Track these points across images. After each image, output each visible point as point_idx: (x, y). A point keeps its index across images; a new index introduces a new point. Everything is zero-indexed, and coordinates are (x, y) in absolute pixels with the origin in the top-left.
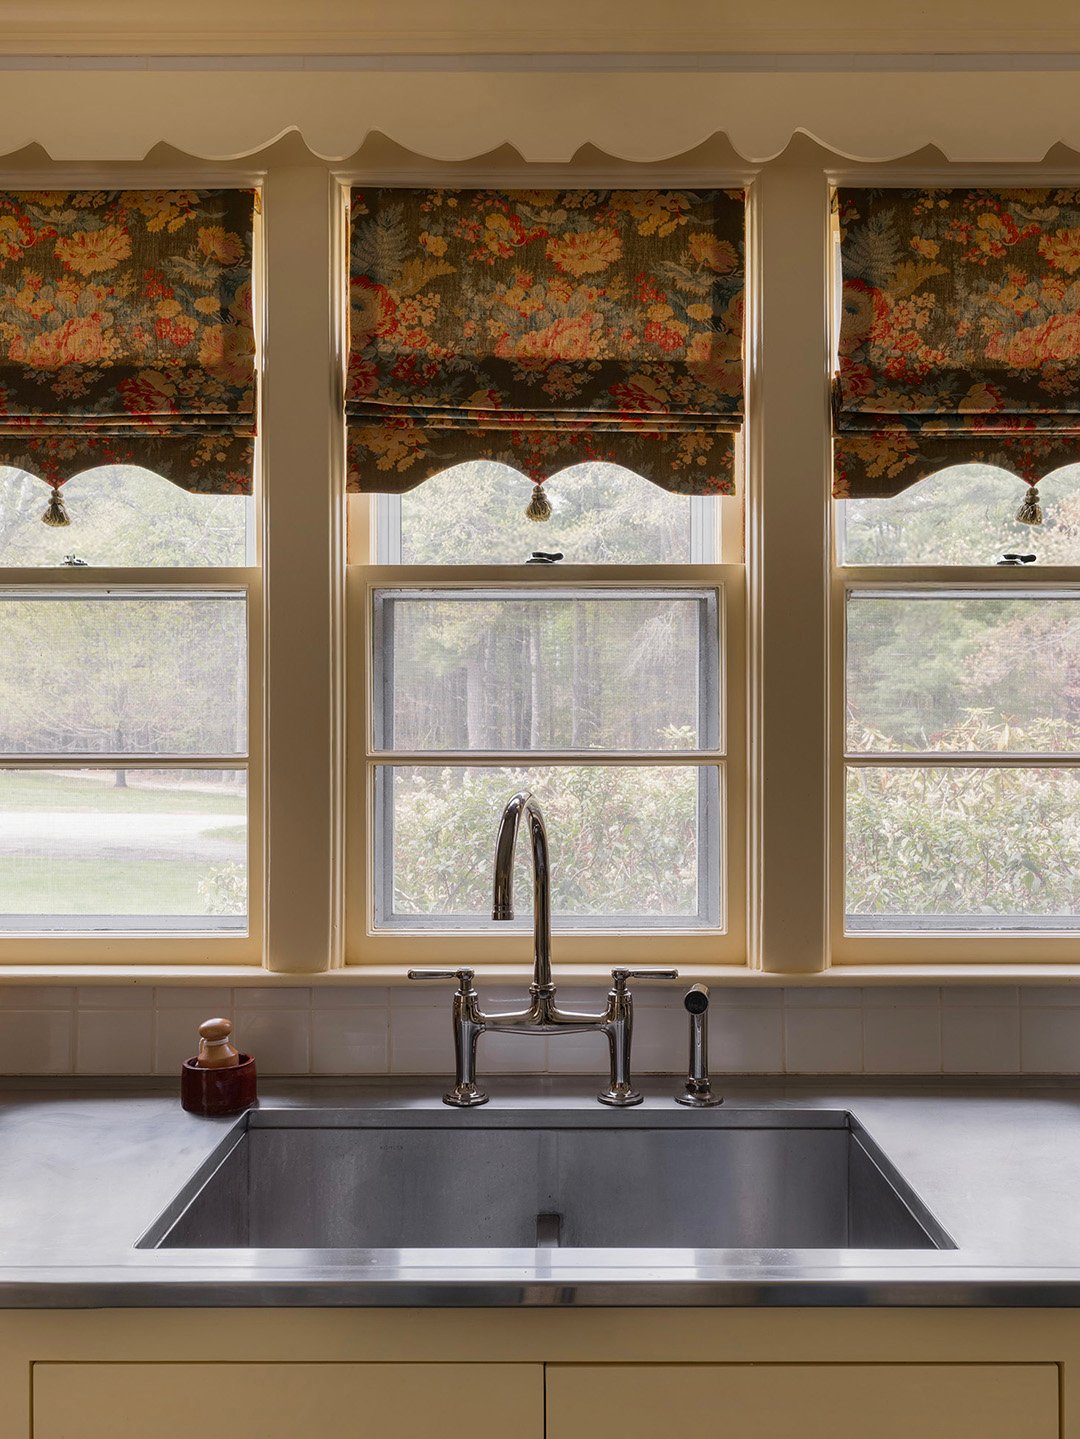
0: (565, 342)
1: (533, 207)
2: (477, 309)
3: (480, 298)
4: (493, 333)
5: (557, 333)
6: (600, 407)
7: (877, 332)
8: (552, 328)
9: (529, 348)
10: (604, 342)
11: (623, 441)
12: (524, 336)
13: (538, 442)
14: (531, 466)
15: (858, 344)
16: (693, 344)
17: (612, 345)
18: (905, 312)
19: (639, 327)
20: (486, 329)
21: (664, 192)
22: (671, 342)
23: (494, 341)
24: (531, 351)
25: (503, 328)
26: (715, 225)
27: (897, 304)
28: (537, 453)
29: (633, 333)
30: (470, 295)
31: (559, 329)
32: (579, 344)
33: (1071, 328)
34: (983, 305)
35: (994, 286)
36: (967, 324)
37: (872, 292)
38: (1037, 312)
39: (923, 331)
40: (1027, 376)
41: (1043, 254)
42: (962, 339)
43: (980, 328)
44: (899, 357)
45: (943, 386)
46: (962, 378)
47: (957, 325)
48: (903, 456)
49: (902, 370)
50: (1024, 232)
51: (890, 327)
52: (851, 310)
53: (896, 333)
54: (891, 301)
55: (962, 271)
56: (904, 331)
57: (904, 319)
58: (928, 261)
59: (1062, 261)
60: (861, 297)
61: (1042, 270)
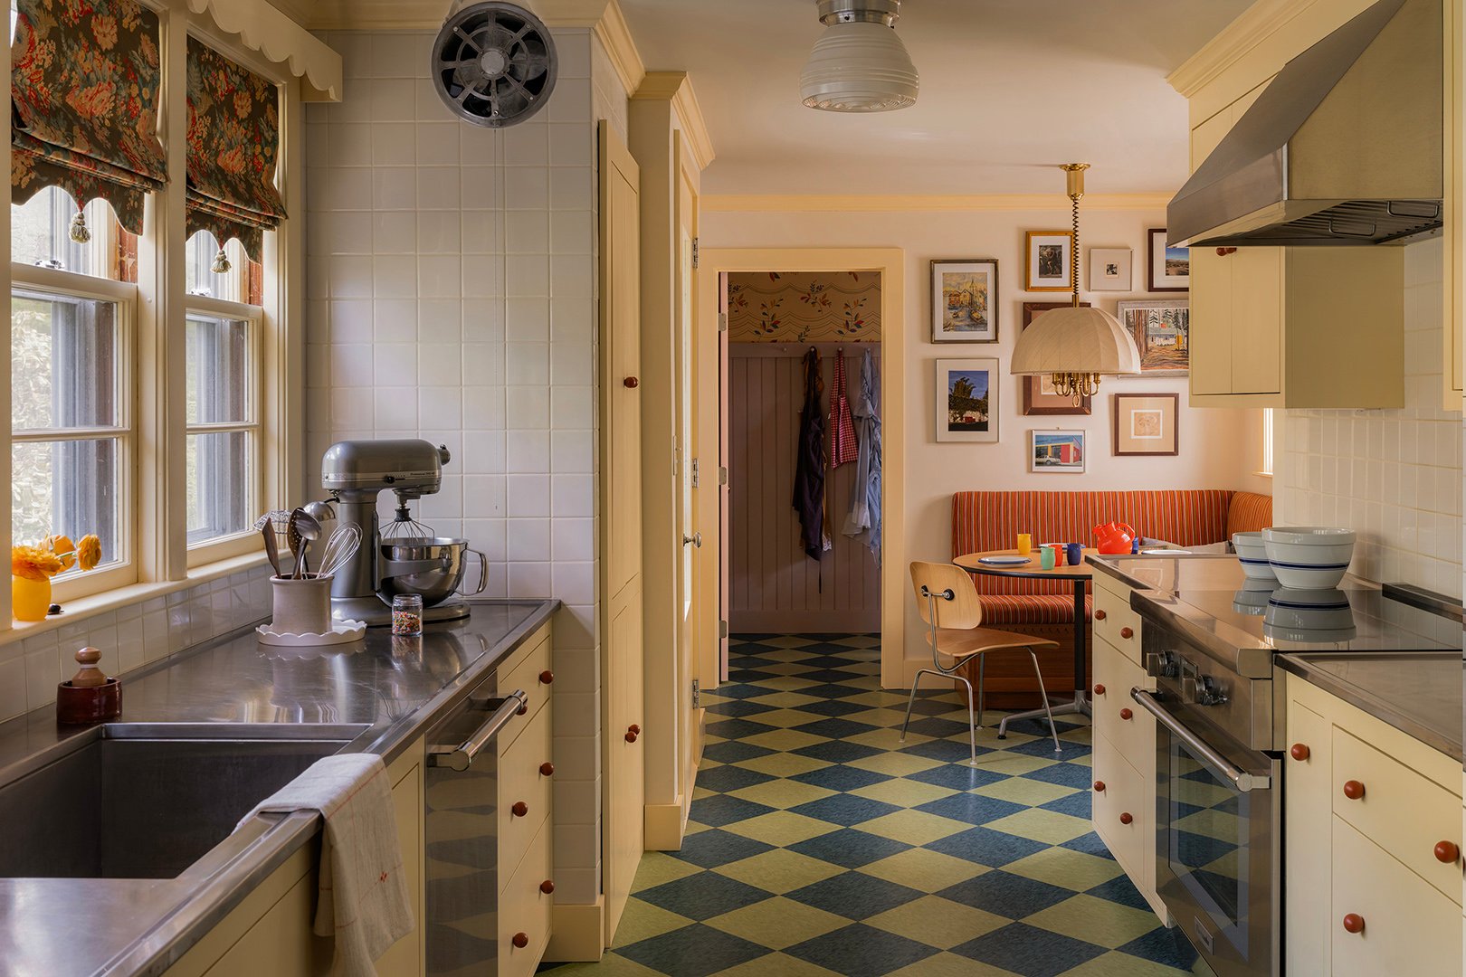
18: (42, 52)
27: (39, 44)
33: (105, 95)
34: (73, 60)
35: (76, 47)
36: (66, 73)
37: (30, 29)
38: (92, 75)
39: (46, 70)
40: (88, 125)
41: (93, 30)
42: (60, 84)
43: (71, 78)
44: (30, 86)
45: (61, 122)
46: (66, 118)
47: (61, 71)
48: (28, 171)
49: (36, 99)
50: (86, 8)
51: (32, 60)
52: (18, 38)
53: (33, 66)
54: (37, 41)
55: (62, 28)
56: (38, 66)
57: (39, 57)
58: (48, 11)
59: (100, 39)
60: (25, 30)
61: (93, 44)
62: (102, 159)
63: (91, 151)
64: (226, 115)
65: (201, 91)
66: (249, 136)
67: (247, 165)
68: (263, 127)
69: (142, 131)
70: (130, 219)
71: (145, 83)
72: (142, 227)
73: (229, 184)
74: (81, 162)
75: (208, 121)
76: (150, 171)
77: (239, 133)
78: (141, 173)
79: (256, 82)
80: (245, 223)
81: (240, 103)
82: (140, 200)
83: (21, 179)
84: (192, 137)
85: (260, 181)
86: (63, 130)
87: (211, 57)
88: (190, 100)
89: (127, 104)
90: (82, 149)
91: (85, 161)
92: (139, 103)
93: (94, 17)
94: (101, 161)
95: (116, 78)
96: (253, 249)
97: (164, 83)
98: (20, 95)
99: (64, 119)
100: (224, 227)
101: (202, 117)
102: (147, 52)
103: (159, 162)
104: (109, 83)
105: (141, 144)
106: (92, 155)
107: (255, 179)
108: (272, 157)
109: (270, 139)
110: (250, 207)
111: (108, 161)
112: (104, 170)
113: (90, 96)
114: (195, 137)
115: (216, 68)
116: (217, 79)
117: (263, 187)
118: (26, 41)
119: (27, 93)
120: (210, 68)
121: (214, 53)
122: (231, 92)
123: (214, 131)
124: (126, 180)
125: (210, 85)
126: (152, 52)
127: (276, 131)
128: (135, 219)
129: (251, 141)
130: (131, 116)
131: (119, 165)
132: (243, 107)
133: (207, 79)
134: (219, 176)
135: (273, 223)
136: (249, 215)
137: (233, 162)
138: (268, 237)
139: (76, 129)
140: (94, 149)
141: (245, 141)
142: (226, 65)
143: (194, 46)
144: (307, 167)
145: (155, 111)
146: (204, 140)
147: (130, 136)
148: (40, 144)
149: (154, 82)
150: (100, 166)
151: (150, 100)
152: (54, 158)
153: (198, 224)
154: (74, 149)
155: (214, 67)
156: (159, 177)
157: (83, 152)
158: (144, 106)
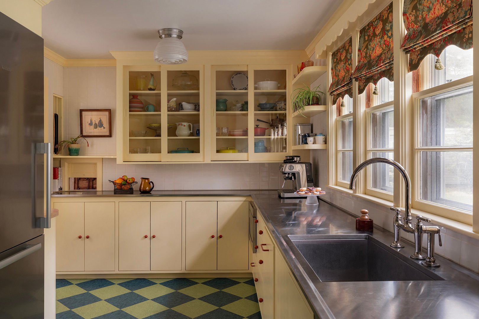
0: (437, 10)
5: (435, 9)
9: (432, 16)
10: (444, 6)
12: (430, 13)
14: (436, 53)
20: (423, 15)
23: (425, 18)
25: (426, 13)
28: (437, 48)
32: (440, 10)
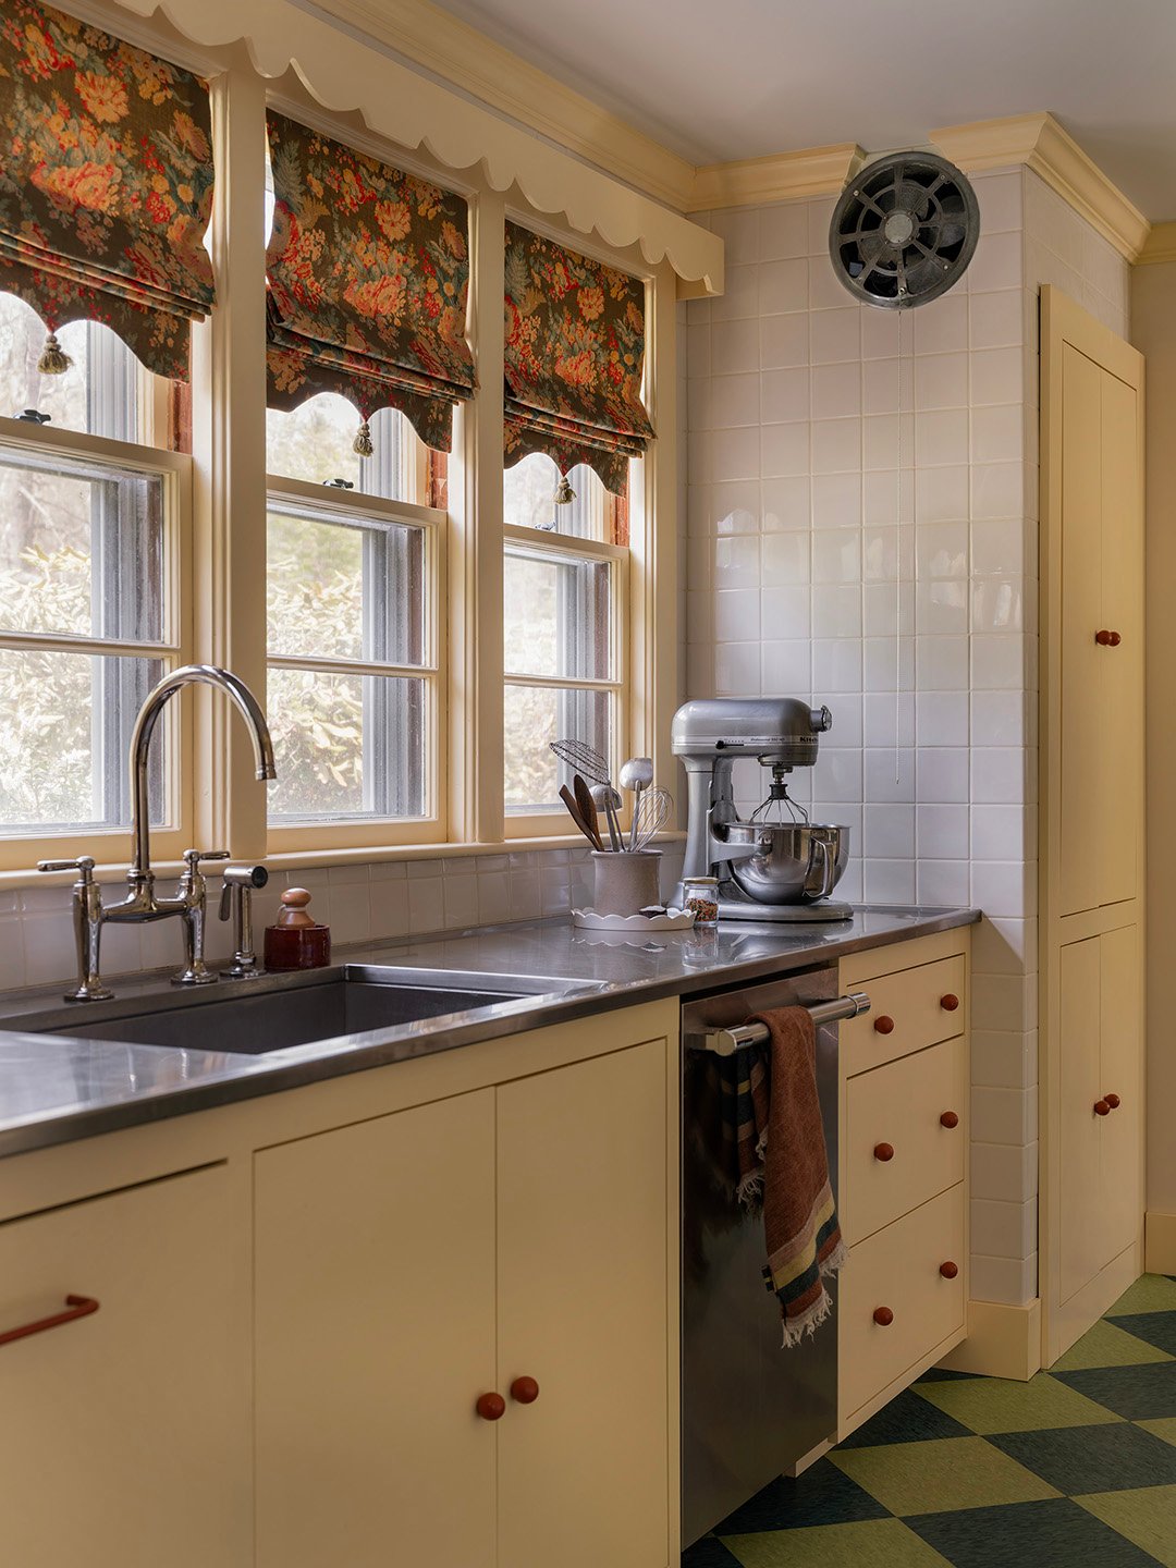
0: (87, 188)
1: (62, 31)
2: (24, 124)
3: (28, 114)
4: (35, 158)
5: (83, 175)
6: (124, 271)
7: (289, 255)
8: (81, 169)
9: (57, 183)
10: (117, 198)
11: (117, 305)
12: (57, 169)
13: (55, 287)
14: (48, 312)
15: (276, 262)
16: (175, 223)
17: (120, 204)
18: (307, 242)
19: (145, 194)
20: (30, 151)
21: (155, 58)
22: (162, 215)
23: (34, 166)
24: (58, 187)
25: (42, 155)
26: (192, 108)
27: (304, 234)
28: (55, 299)
29: (139, 198)
30: (21, 107)
31: (87, 173)
32: (97, 194)
33: (392, 290)
34: (348, 252)
35: (354, 237)
36: (339, 266)
37: (291, 217)
38: (375, 269)
39: (314, 264)
40: (370, 324)
41: (377, 219)
42: (334, 278)
43: (346, 272)
44: (297, 282)
45: (331, 319)
46: (338, 314)
47: (334, 265)
48: (297, 376)
49: (302, 295)
50: (368, 195)
51: (296, 252)
52: (277, 228)
53: (299, 259)
54: (300, 230)
55: (336, 216)
56: (304, 259)
57: (305, 249)
58: (318, 199)
59: (386, 229)
60: (284, 219)
61: (377, 233)
62: (384, 359)
63: (369, 350)
64: (567, 315)
65: (526, 287)
66: (600, 340)
67: (598, 374)
68: (621, 329)
69: (445, 331)
70: (433, 432)
71: (446, 277)
72: (450, 444)
73: (568, 395)
74: (359, 363)
75: (537, 321)
76: (449, 375)
77: (586, 336)
78: (438, 376)
79: (611, 276)
80: (596, 445)
81: (586, 302)
82: (447, 412)
83: (288, 384)
84: (516, 342)
85: (619, 394)
86: (334, 327)
87: (544, 248)
88: (508, 298)
89: (423, 301)
90: (356, 346)
91: (363, 362)
92: (439, 300)
93: (378, 205)
94: (385, 363)
95: (408, 271)
96: (614, 479)
97: (474, 277)
98: (282, 289)
99: (336, 316)
100: (569, 451)
101: (529, 318)
102: (451, 242)
103: (465, 365)
104: (398, 277)
105: (443, 346)
106: (370, 354)
107: (613, 393)
108: (635, 366)
109: (631, 345)
110: (597, 422)
111: (393, 362)
112: (389, 372)
113: (372, 291)
114: (520, 341)
115: (552, 260)
116: (552, 273)
117: (622, 402)
118: (287, 231)
119: (292, 288)
120: (543, 261)
121: (549, 244)
122: (574, 289)
123: (547, 334)
124: (419, 386)
125: (543, 280)
126: (458, 243)
127: (640, 334)
128: (439, 434)
129: (605, 346)
130: (430, 314)
131: (408, 366)
132: (593, 306)
133: (539, 273)
134: (556, 387)
135: (638, 445)
136: (598, 434)
137: (580, 371)
138: (635, 465)
139: (350, 327)
140: (372, 347)
141: (596, 346)
142: (565, 258)
143: (516, 236)
144: (687, 379)
145: (462, 309)
146: (533, 344)
147: (427, 337)
148: (306, 341)
149: (461, 277)
150: (384, 368)
151: (455, 297)
152: (325, 358)
153: (530, 446)
154: (347, 347)
155: (549, 259)
156: (465, 383)
157: (360, 351)
158: (446, 303)
